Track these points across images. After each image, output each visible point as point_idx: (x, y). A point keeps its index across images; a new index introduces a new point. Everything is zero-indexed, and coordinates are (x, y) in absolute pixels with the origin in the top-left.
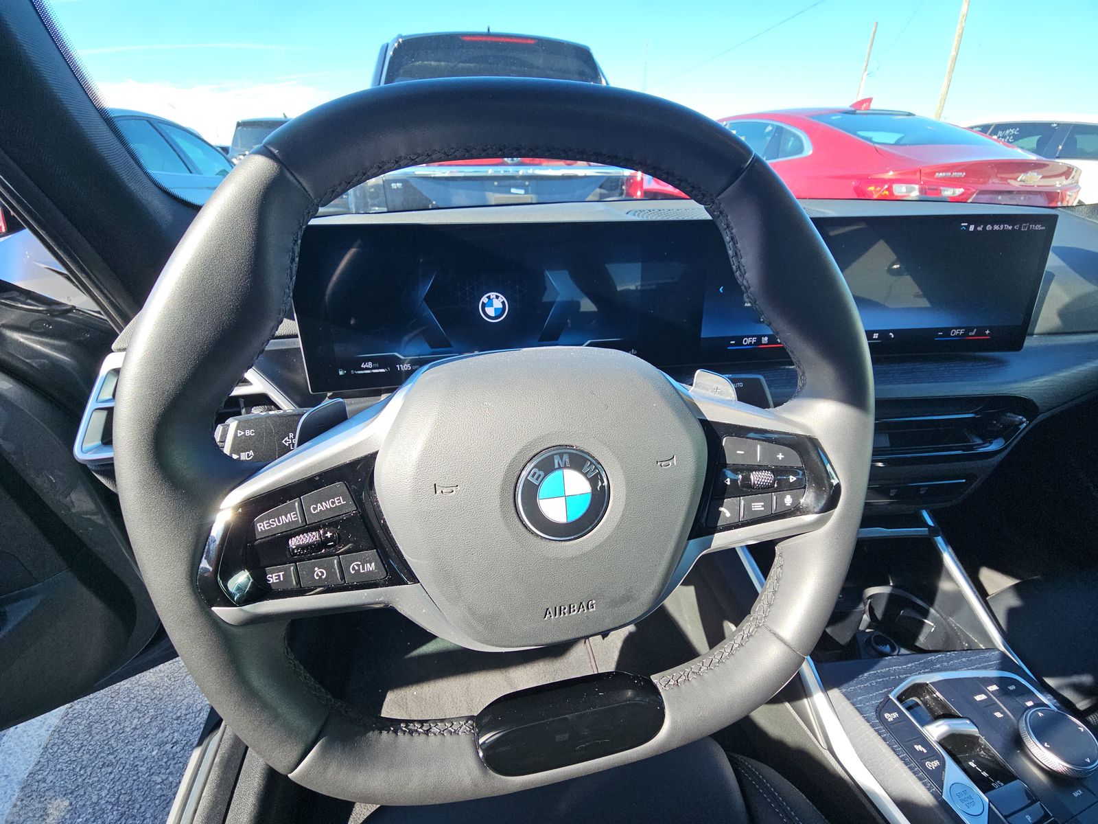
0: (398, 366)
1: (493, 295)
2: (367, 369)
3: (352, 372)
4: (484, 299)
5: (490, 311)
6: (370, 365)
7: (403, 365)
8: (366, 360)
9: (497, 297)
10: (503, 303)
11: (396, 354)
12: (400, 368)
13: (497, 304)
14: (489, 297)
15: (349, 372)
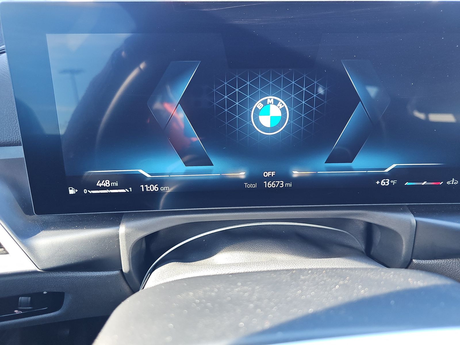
0: (142, 186)
1: (270, 99)
2: (103, 188)
3: (85, 191)
4: (259, 105)
5: (265, 121)
6: (107, 183)
7: (149, 186)
8: (103, 178)
9: (276, 103)
10: (283, 110)
11: (141, 171)
12: (145, 188)
13: (275, 111)
14: (265, 103)
15: (80, 191)
